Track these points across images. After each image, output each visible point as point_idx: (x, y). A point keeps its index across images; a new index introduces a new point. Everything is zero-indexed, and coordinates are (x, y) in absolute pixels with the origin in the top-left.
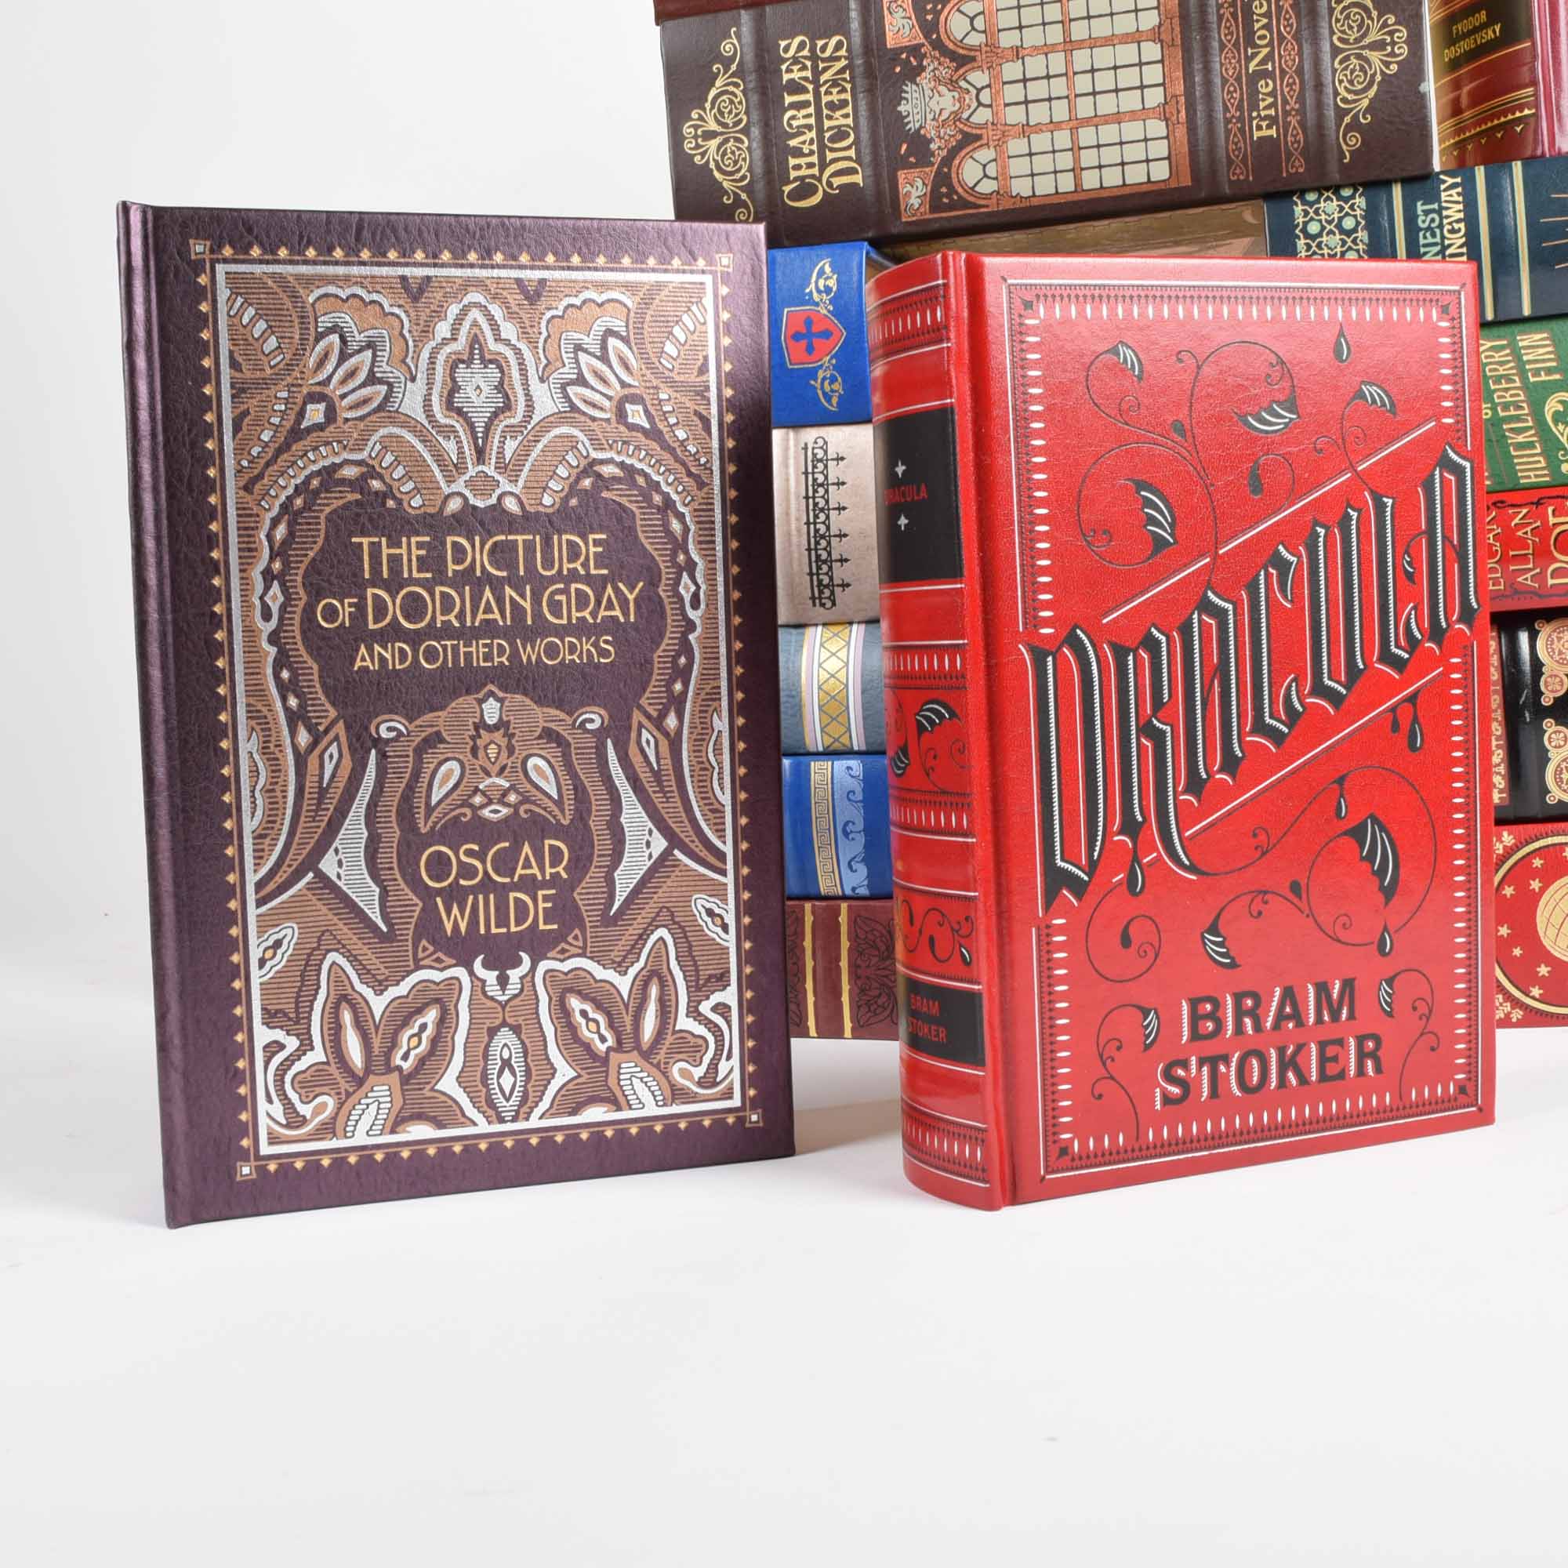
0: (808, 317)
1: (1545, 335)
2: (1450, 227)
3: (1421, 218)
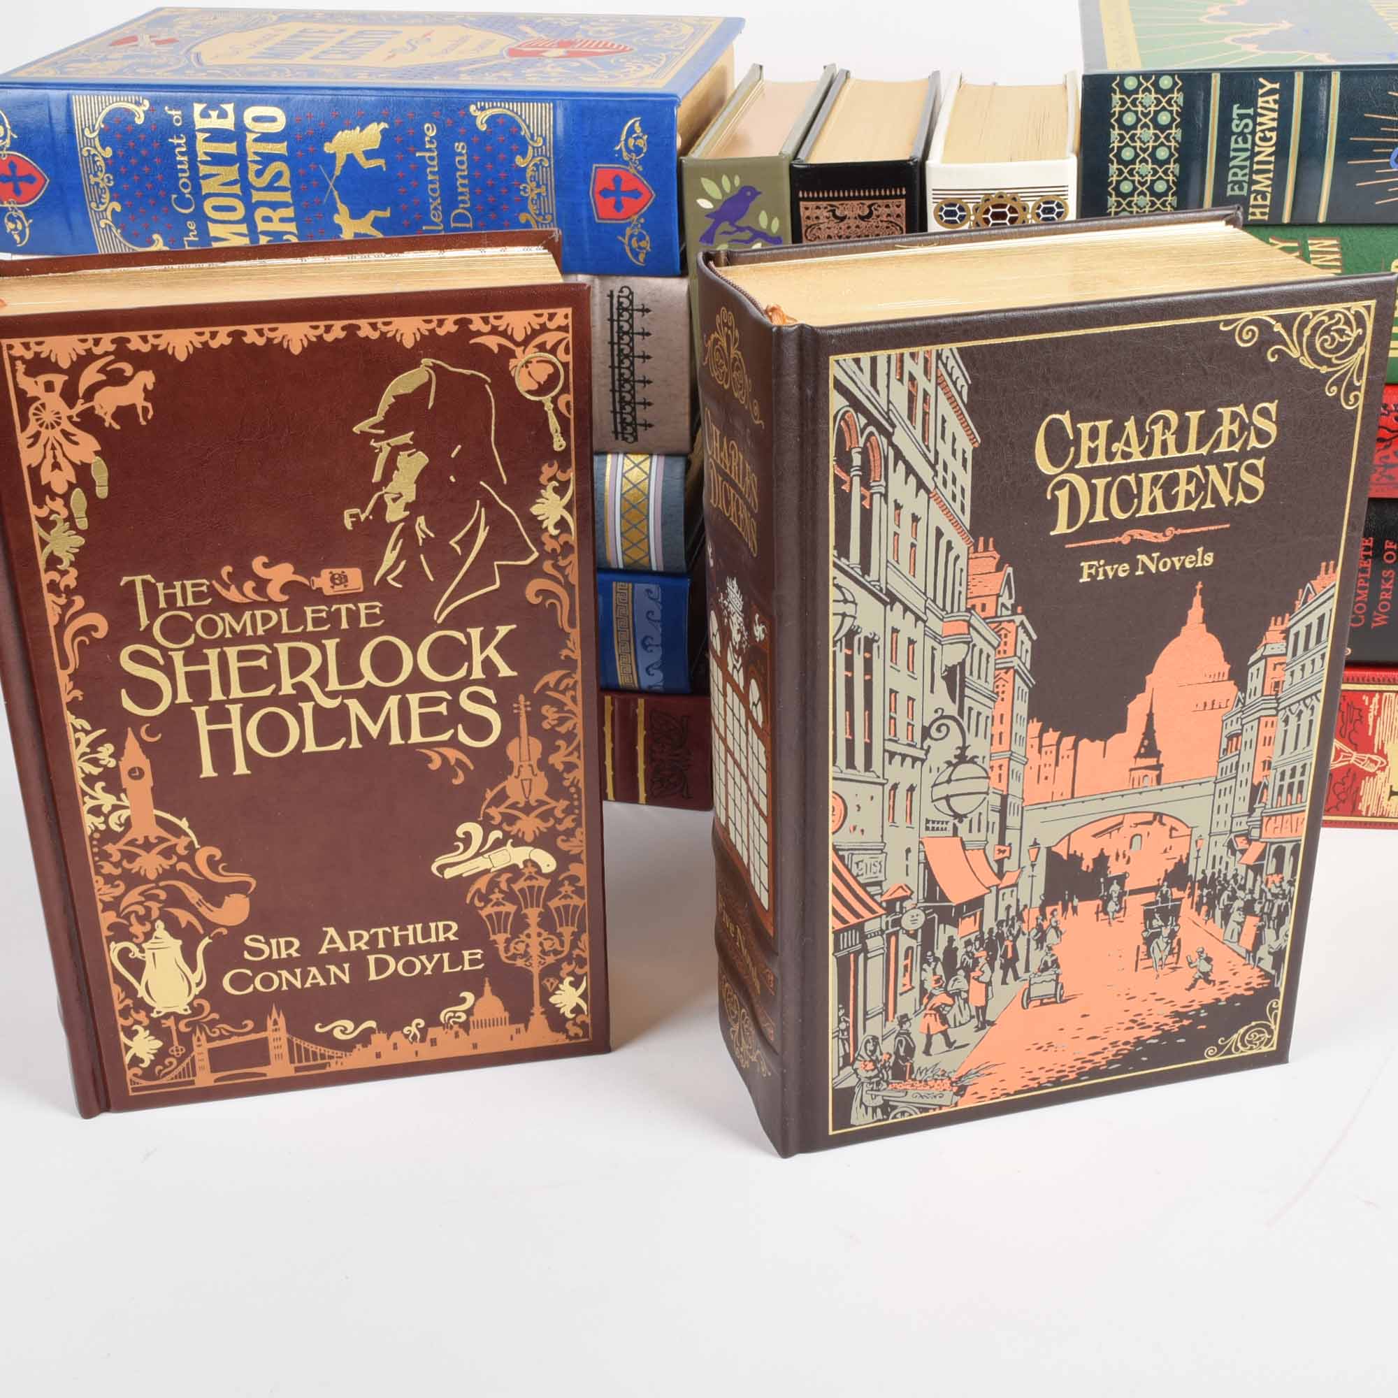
0: (617, 176)
1: (1335, 242)
2: (1262, 135)
3: (1236, 122)
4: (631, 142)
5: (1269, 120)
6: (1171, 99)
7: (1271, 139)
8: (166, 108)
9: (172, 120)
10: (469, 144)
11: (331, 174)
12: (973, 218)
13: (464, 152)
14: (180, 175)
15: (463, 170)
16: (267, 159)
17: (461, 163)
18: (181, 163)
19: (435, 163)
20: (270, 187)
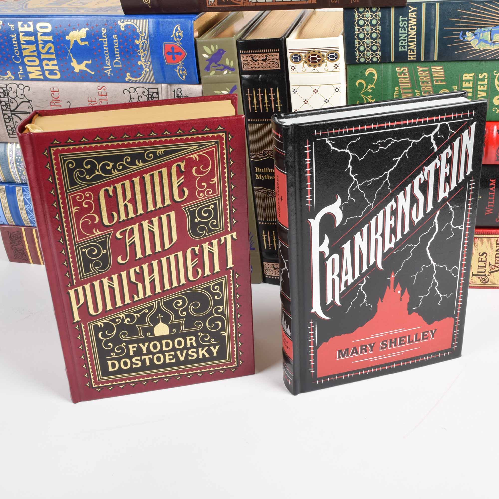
0: (173, 47)
1: (441, 68)
2: (411, 28)
3: (401, 23)
4: (177, 34)
5: (413, 22)
6: (376, 15)
7: (414, 29)
8: (9, 24)
9: (11, 29)
10: (118, 36)
11: (69, 48)
12: (304, 60)
13: (116, 38)
14: (15, 49)
15: (116, 45)
16: (46, 42)
17: (116, 43)
18: (15, 44)
19: (106, 43)
20: (47, 53)
